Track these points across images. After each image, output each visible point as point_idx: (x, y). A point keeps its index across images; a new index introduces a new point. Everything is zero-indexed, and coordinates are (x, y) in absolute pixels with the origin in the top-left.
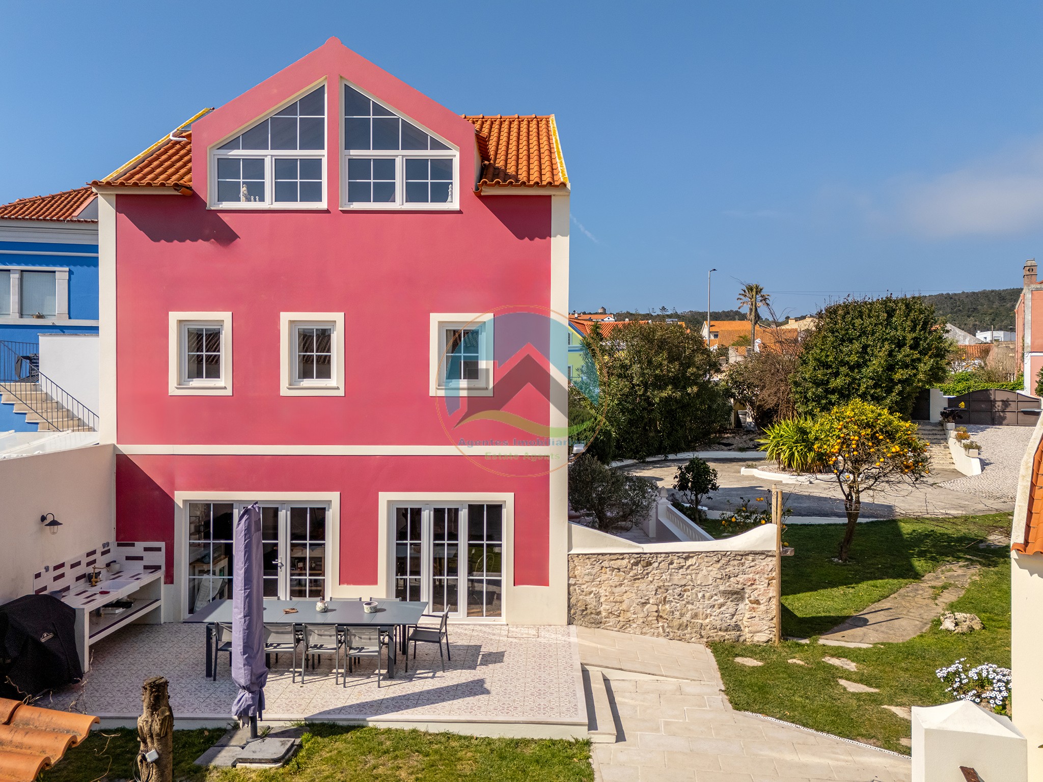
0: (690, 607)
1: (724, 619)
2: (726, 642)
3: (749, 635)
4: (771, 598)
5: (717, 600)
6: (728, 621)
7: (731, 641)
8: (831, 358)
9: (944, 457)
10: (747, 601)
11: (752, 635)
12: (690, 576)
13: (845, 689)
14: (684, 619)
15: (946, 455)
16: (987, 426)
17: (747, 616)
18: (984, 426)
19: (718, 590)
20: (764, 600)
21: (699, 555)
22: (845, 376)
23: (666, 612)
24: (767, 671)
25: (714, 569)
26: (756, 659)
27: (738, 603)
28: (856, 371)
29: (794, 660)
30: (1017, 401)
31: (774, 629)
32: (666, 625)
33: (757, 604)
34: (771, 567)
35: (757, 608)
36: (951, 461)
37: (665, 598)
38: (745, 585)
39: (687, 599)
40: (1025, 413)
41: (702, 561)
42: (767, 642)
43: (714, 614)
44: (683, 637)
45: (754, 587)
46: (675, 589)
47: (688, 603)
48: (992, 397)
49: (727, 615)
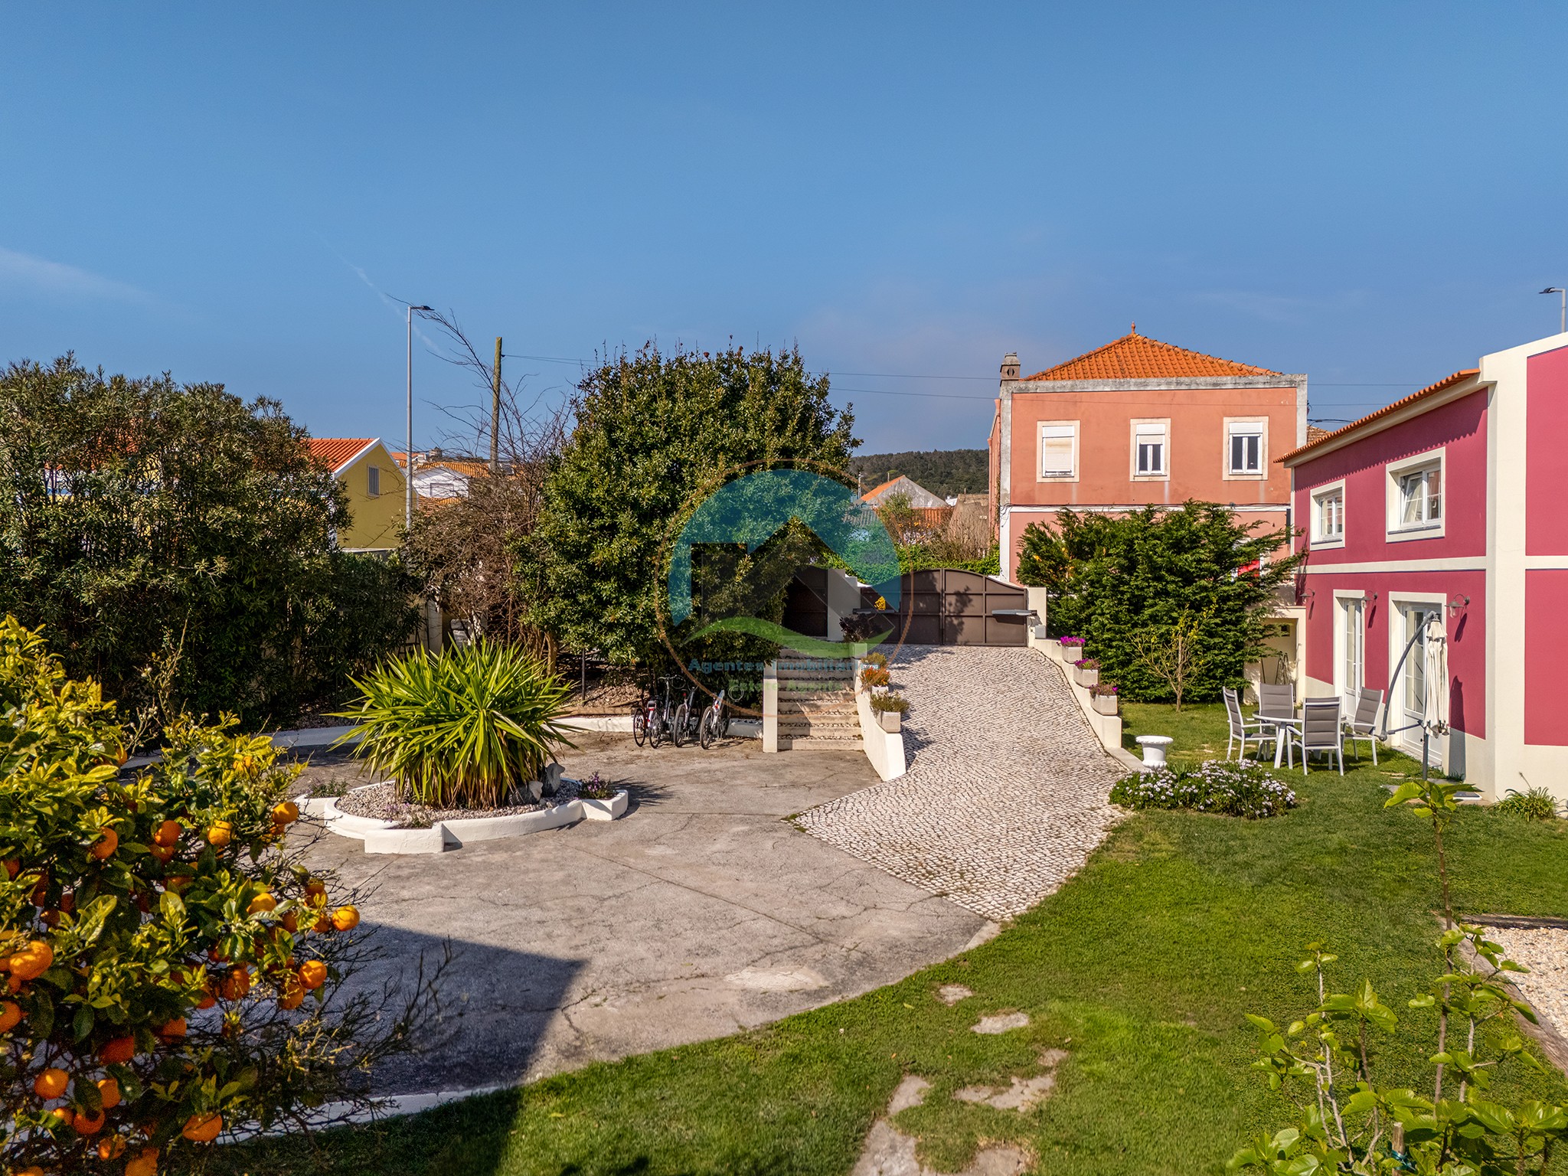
8: (599, 492)
9: (843, 722)
15: (848, 718)
16: (930, 647)
18: (926, 646)
22: (630, 537)
28: (657, 522)
30: (984, 593)
36: (856, 731)
40: (1000, 618)
48: (939, 587)
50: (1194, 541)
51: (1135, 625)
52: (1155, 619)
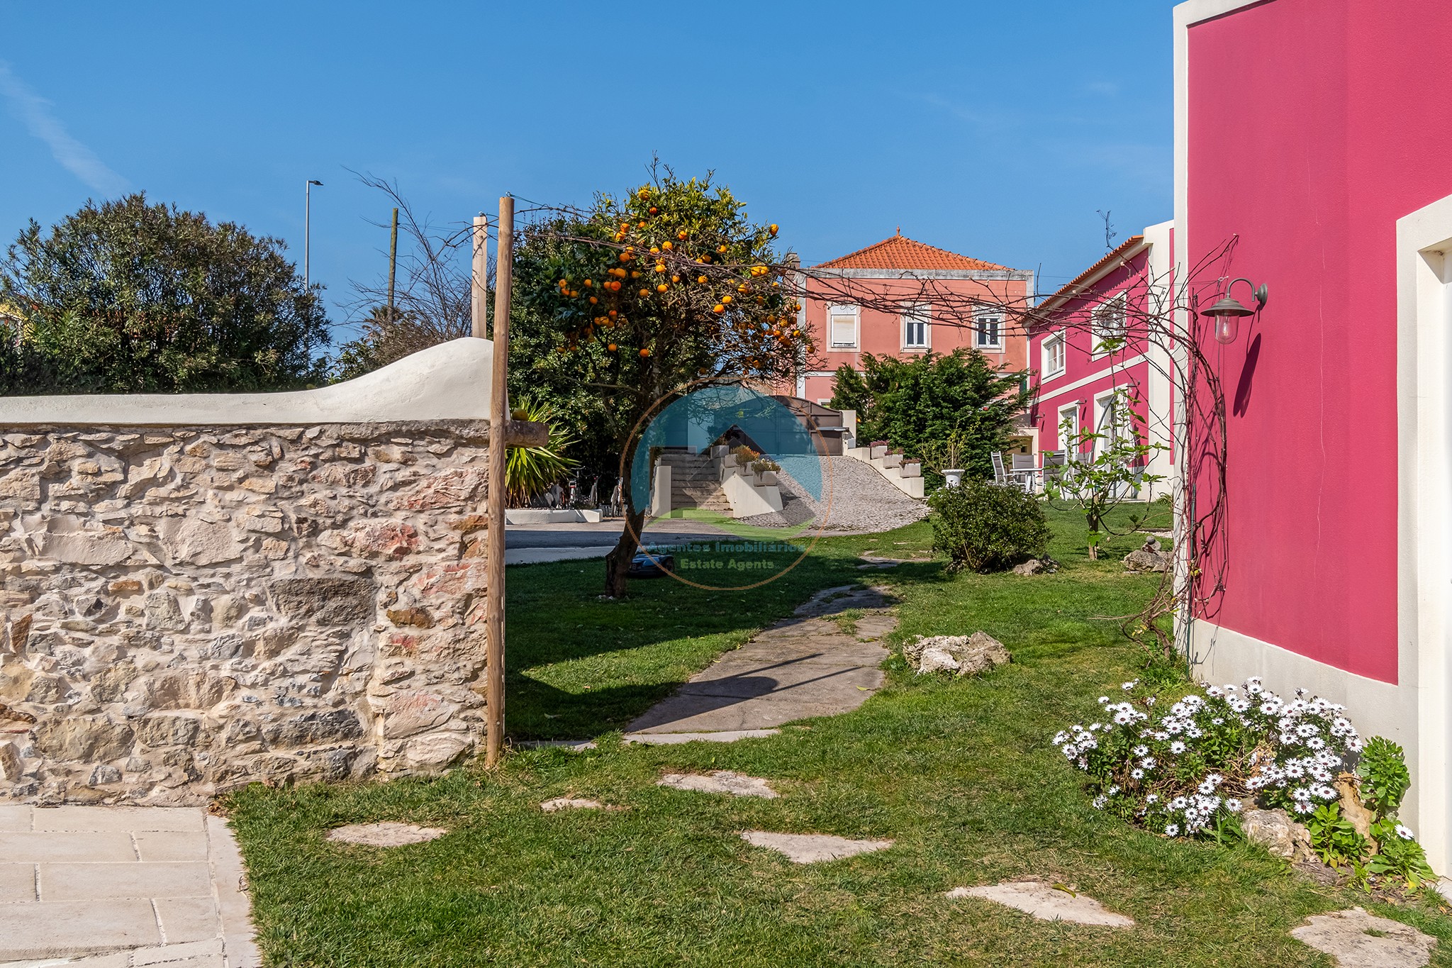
0: (143, 657)
1: (292, 693)
2: (297, 784)
3: (385, 748)
4: (469, 598)
5: (262, 622)
6: (309, 702)
7: (317, 777)
10: (382, 619)
11: (399, 742)
12: (144, 530)
13: (784, 860)
14: (117, 712)
17: (381, 673)
19: (265, 583)
20: (447, 608)
21: (185, 440)
23: (27, 688)
24: (468, 850)
25: (253, 498)
26: (419, 821)
27: (346, 629)
29: (561, 802)
31: (479, 713)
32: (25, 744)
33: (420, 625)
34: (471, 480)
35: (421, 640)
37: (23, 626)
38: (374, 555)
39: (129, 623)
40: (822, 433)
41: (197, 467)
42: (456, 762)
43: (249, 678)
44: (106, 788)
45: (410, 560)
46: (74, 583)
47: (134, 640)
49: (301, 679)
50: (961, 377)
51: (919, 441)
52: (933, 435)
